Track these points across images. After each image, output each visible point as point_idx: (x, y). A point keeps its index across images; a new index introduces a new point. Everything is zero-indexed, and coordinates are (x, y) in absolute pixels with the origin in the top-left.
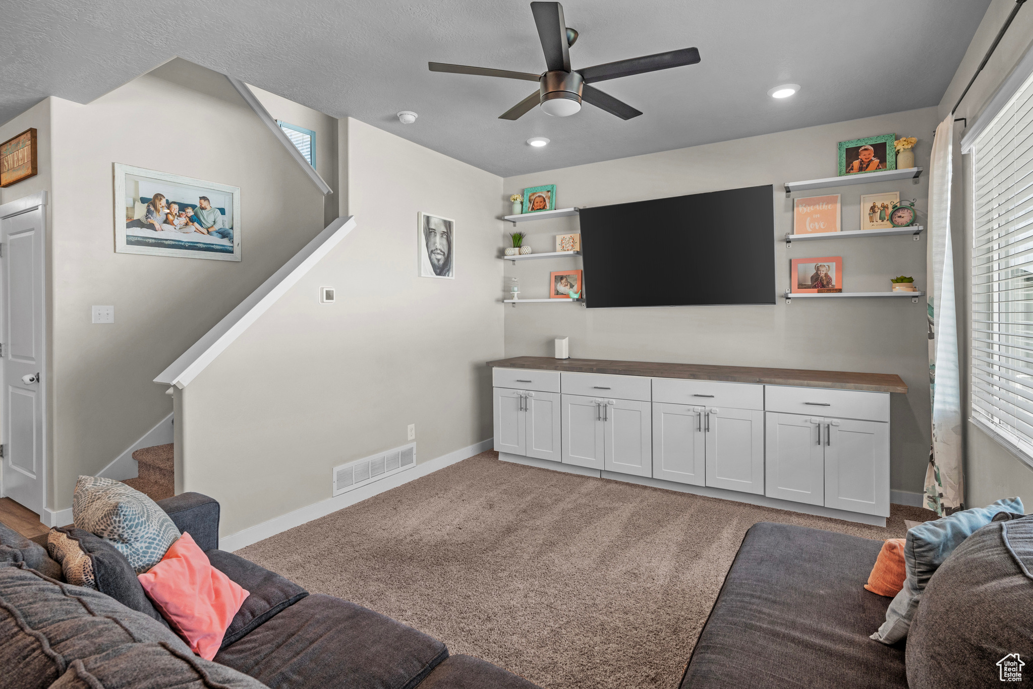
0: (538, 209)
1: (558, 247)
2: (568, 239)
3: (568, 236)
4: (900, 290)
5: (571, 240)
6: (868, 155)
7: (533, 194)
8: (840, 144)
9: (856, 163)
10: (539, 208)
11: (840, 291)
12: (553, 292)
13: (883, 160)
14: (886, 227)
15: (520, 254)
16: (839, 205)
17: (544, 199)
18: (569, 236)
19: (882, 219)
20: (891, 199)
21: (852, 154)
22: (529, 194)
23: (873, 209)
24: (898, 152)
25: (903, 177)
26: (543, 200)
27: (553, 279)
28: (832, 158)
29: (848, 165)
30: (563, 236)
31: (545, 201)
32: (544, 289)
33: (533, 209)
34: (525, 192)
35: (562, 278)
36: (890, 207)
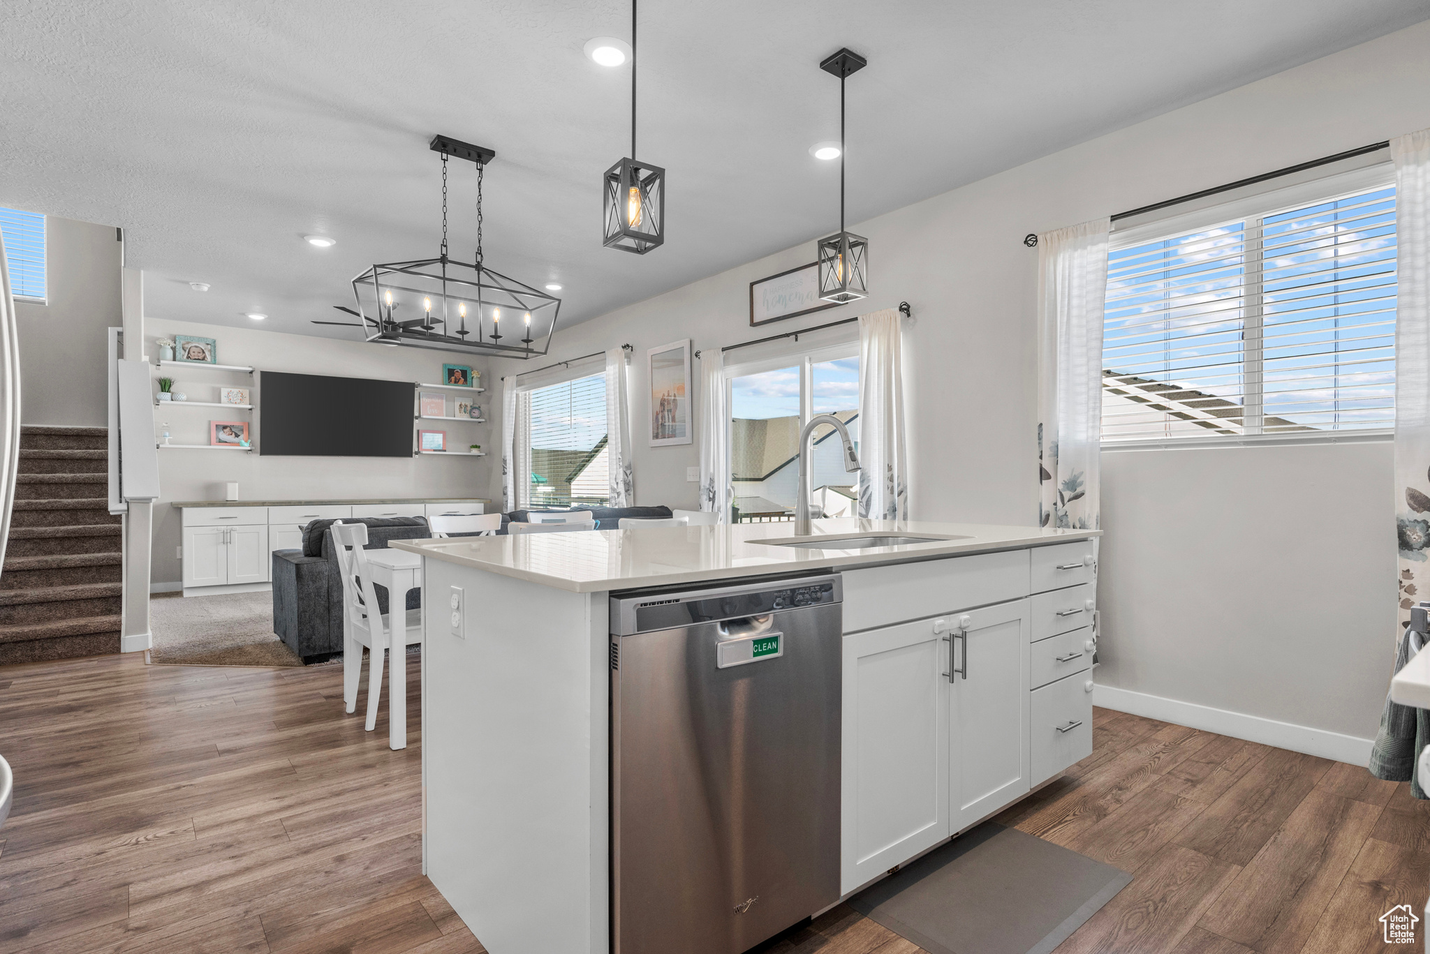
0: (195, 359)
1: (223, 399)
2: (235, 393)
3: (235, 391)
4: (475, 452)
5: (240, 395)
6: (458, 375)
7: (188, 343)
8: (444, 365)
9: (453, 378)
10: (197, 358)
11: (445, 451)
12: (214, 440)
13: (466, 380)
14: (466, 417)
15: (172, 400)
16: (444, 401)
17: (203, 351)
18: (238, 390)
19: (465, 412)
20: (469, 403)
21: (451, 372)
22: (183, 342)
23: (460, 405)
24: (472, 378)
25: (473, 392)
26: (201, 351)
27: (214, 428)
28: (440, 374)
29: (449, 378)
30: (231, 389)
31: (204, 352)
32: (203, 437)
33: (188, 357)
34: (177, 339)
35: (225, 427)
36: (469, 406)
